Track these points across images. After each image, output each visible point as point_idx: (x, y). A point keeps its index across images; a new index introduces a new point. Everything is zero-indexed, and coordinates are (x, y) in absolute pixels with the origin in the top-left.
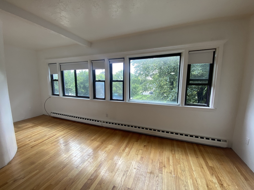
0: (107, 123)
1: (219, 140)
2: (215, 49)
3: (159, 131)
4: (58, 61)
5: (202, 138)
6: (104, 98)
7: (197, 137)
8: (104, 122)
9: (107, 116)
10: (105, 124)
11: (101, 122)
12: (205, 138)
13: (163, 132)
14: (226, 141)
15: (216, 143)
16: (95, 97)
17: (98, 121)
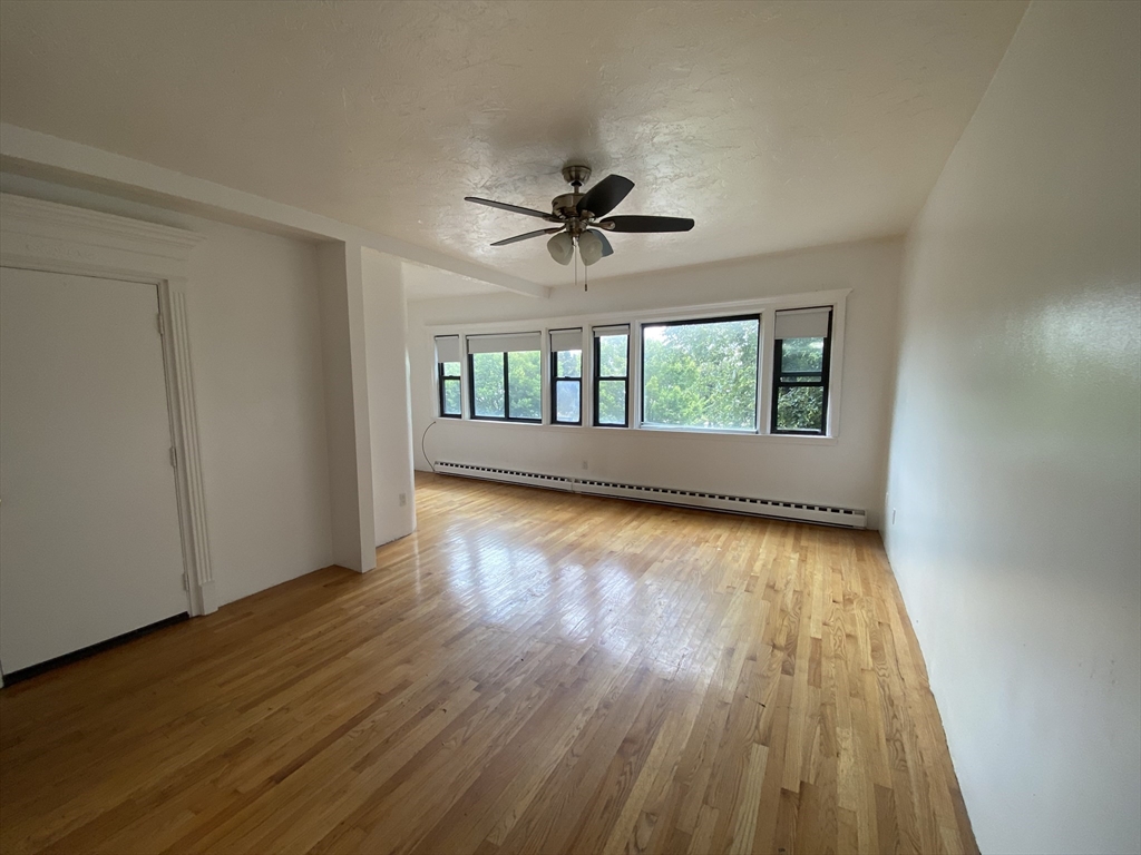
0: (584, 482)
1: (848, 512)
2: (832, 306)
3: (712, 496)
4: (463, 330)
5: (811, 508)
6: (578, 420)
7: (799, 506)
8: (576, 481)
9: (585, 465)
10: (581, 484)
11: (569, 480)
12: (817, 508)
13: (722, 497)
14: (862, 513)
15: (841, 519)
16: (554, 420)
17: (562, 480)
